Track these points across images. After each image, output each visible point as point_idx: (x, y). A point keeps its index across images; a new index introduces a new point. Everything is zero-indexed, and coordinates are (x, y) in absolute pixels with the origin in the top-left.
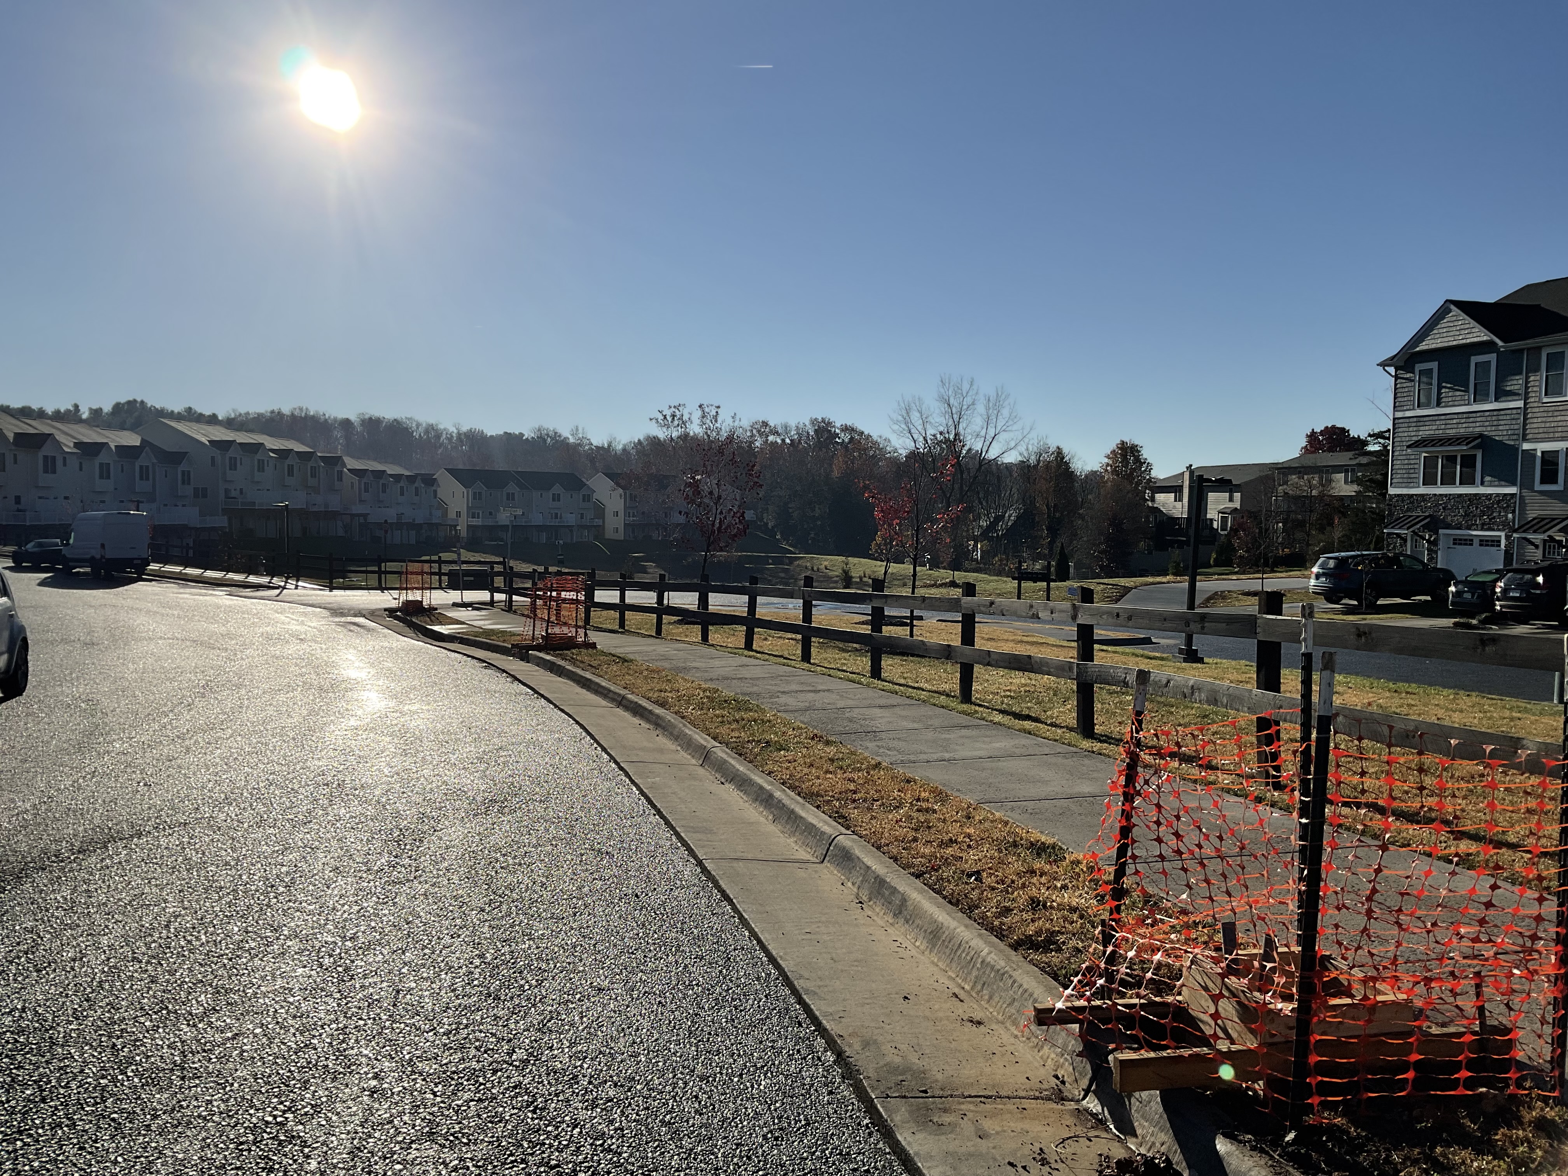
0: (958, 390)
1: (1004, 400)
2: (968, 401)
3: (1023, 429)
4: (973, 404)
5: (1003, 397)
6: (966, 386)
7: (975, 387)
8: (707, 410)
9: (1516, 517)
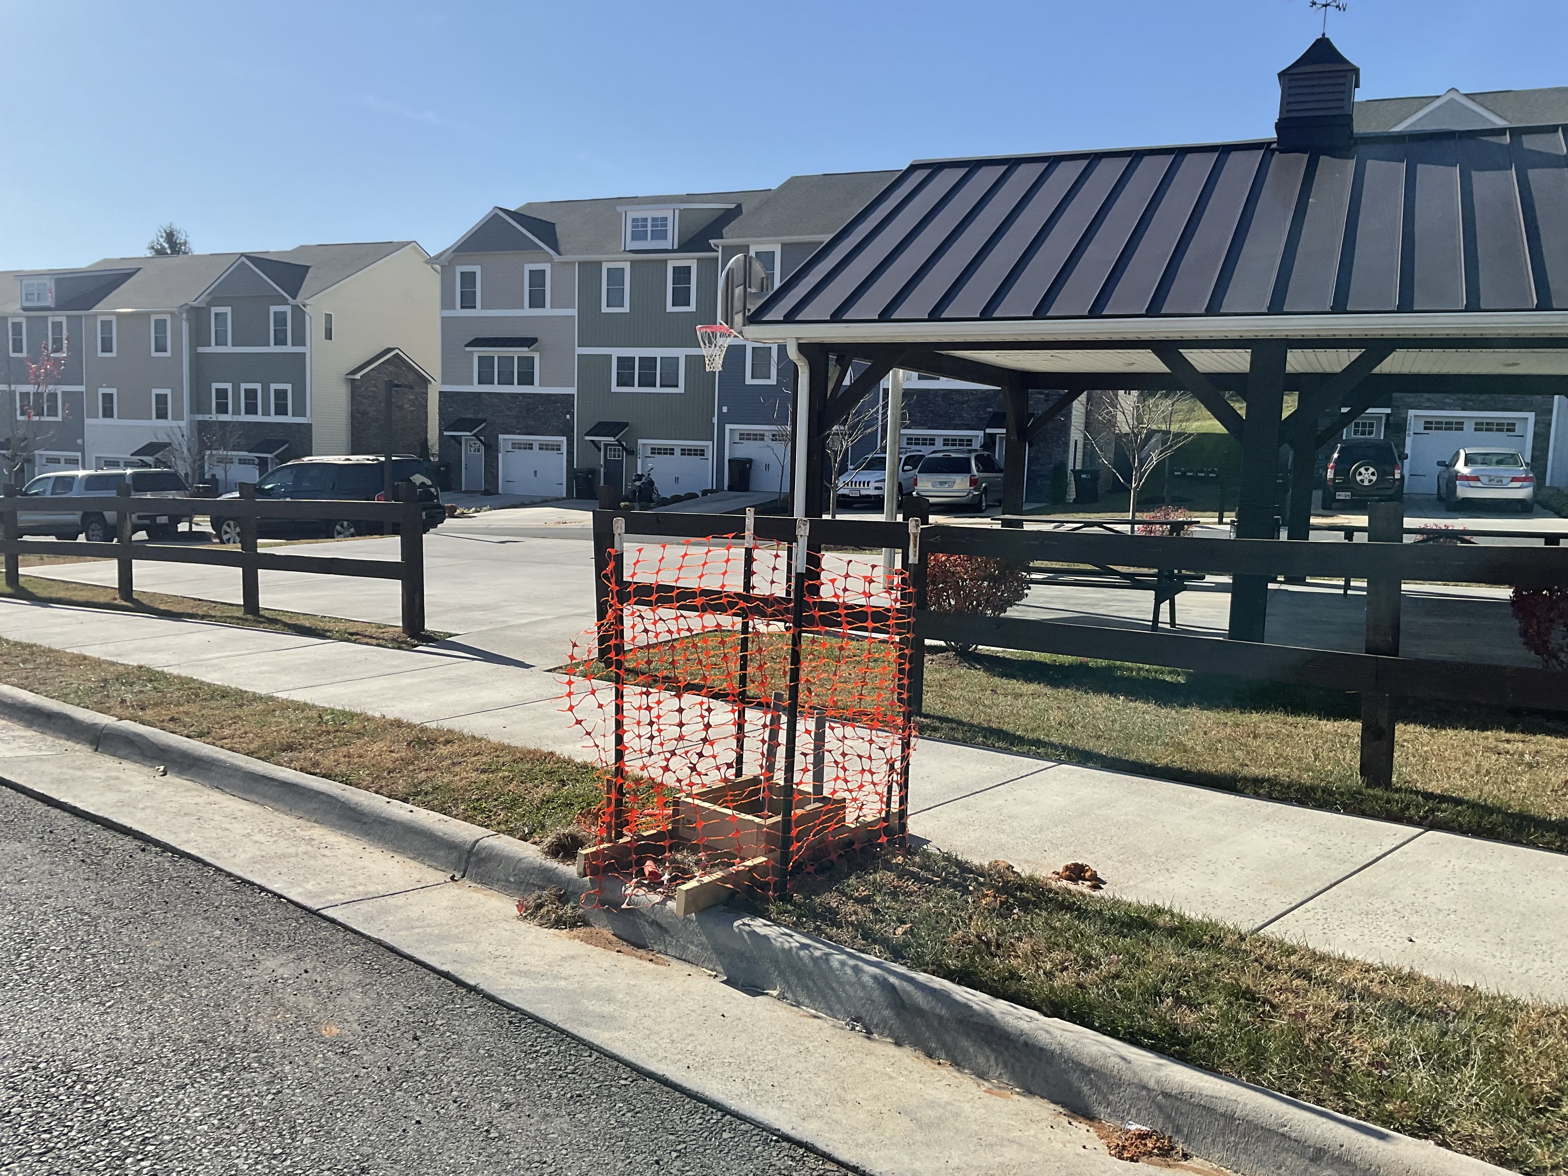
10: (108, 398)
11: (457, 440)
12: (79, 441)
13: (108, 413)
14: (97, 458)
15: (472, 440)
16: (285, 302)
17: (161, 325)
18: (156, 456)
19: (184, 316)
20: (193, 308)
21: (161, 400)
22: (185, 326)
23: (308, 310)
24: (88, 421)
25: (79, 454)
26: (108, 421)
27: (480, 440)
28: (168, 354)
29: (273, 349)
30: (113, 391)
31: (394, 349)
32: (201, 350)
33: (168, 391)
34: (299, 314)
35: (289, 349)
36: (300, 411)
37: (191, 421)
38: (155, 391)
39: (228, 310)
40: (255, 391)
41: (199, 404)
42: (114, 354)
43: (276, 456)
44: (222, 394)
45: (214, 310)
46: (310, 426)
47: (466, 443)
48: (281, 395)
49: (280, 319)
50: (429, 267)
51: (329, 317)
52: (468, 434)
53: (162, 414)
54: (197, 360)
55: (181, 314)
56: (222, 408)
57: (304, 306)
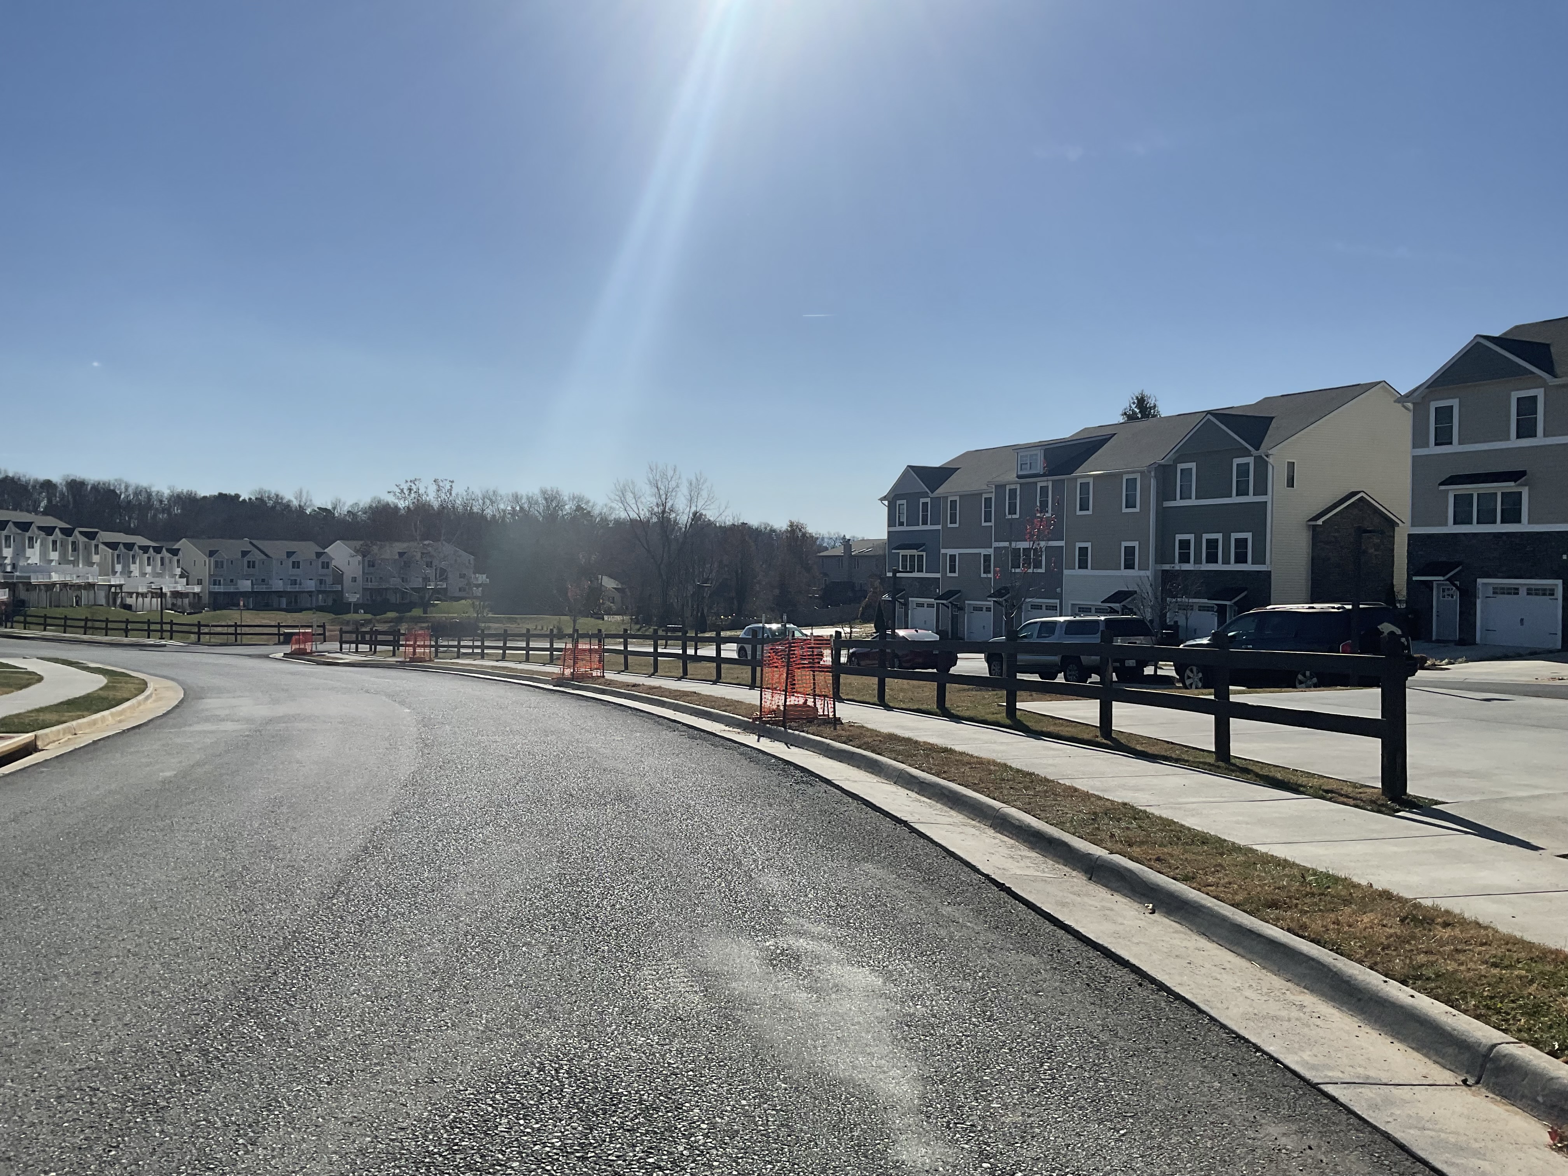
0: (664, 475)
1: (703, 484)
2: (673, 484)
3: (719, 508)
4: (677, 486)
5: (702, 481)
6: (670, 473)
7: (677, 473)
8: (441, 484)
9: (940, 592)
10: (1083, 551)
11: (1429, 585)
12: (1058, 590)
13: (1083, 565)
14: (1073, 605)
15: (1446, 585)
16: (1248, 454)
17: (1131, 483)
18: (1122, 604)
19: (1153, 474)
20: (1160, 465)
21: (1130, 551)
22: (1153, 482)
23: (1270, 460)
24: (1066, 572)
25: (1058, 601)
26: (1083, 572)
27: (1455, 585)
28: (1137, 510)
29: (1235, 499)
30: (1088, 545)
31: (1359, 492)
32: (1167, 504)
33: (1136, 544)
34: (1262, 464)
35: (1251, 498)
36: (1259, 558)
37: (1156, 571)
38: (1124, 544)
39: (1193, 465)
40: (1216, 541)
41: (1163, 556)
42: (1090, 512)
43: (1235, 603)
44: (1185, 544)
45: (1181, 466)
46: (1268, 574)
47: (1438, 588)
48: (1241, 544)
49: (1243, 470)
50: (1400, 405)
51: (1291, 465)
52: (1441, 578)
53: (1129, 565)
54: (1163, 515)
55: (1150, 472)
56: (1184, 558)
57: (1267, 456)
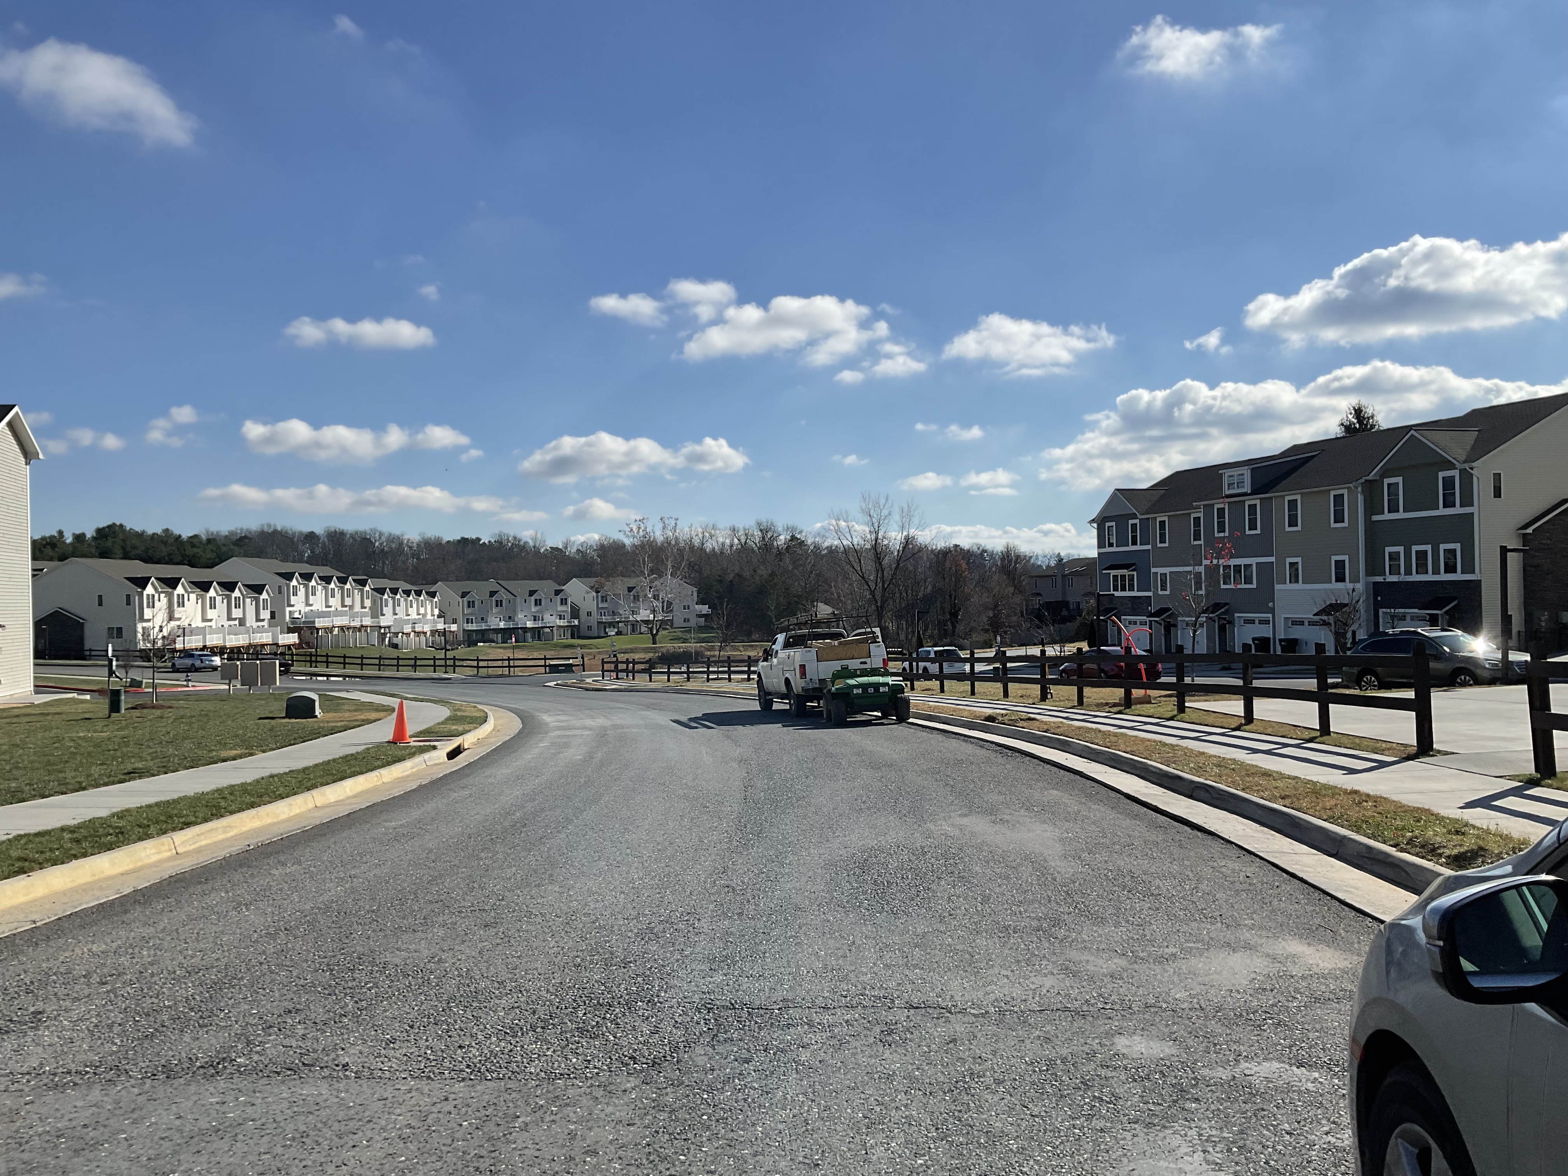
0: (876, 504)
1: (915, 510)
2: (885, 512)
4: (890, 514)
5: (913, 508)
6: (882, 501)
7: (890, 501)
8: (667, 522)
9: (1152, 609)
10: (1294, 566)
12: (1271, 604)
13: (1294, 579)
14: (1285, 618)
16: (1453, 466)
17: (1338, 499)
18: (1334, 616)
19: (1360, 489)
20: (1366, 481)
21: (1340, 565)
22: (1360, 498)
23: (1475, 473)
24: (1277, 587)
25: (1270, 615)
26: (1294, 586)
28: (1346, 524)
29: (1442, 511)
30: (1298, 560)
32: (1375, 518)
33: (1346, 558)
34: (1467, 477)
35: (1457, 510)
36: (1469, 568)
37: (1367, 584)
38: (1334, 558)
39: (1399, 480)
40: (1426, 552)
41: (1373, 568)
42: (1299, 528)
43: (1446, 612)
44: (1394, 557)
45: (1386, 481)
46: (1478, 583)
48: (1450, 554)
49: (1449, 483)
51: (1497, 476)
53: (1340, 578)
54: (1371, 527)
55: (1356, 488)
56: (1394, 571)
57: (1472, 468)
